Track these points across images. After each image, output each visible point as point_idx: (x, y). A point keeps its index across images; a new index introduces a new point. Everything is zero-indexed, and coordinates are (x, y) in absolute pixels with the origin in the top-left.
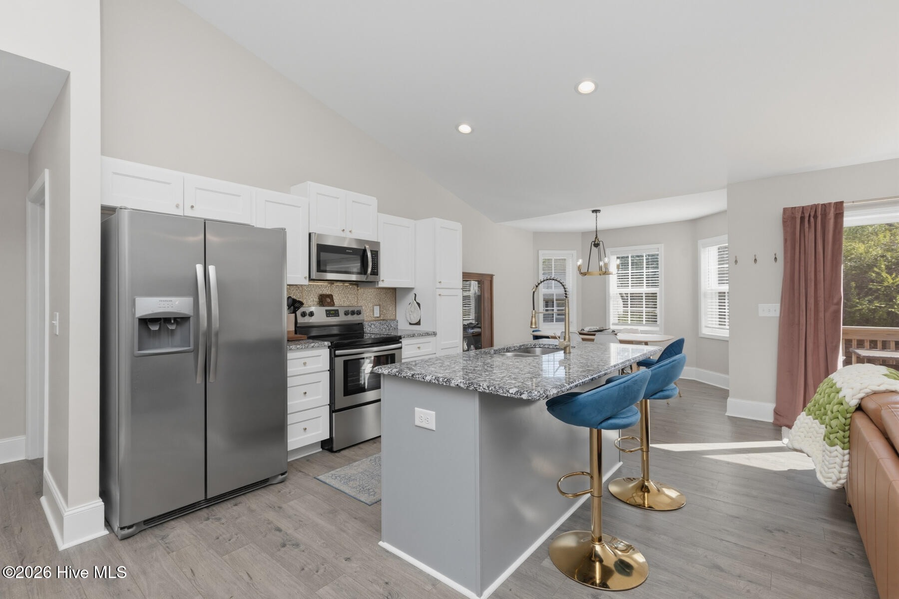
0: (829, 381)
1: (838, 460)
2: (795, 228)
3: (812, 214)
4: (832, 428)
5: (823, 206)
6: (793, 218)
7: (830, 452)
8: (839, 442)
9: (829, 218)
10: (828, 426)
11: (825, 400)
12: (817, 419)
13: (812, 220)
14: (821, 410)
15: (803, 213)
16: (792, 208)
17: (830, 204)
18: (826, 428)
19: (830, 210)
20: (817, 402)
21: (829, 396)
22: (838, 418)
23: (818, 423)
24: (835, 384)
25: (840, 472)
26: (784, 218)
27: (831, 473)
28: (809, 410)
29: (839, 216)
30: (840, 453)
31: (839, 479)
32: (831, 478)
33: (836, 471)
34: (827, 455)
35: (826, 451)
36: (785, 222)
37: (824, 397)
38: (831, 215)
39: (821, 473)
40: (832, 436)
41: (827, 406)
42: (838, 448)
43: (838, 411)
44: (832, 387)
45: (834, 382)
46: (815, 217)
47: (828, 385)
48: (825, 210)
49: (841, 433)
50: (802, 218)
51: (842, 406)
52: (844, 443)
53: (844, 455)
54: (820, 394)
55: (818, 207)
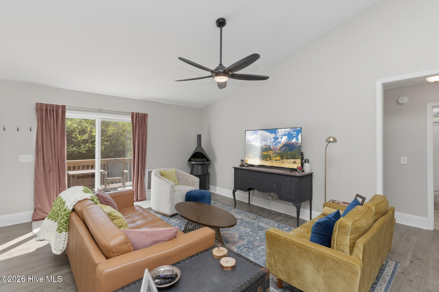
0: (60, 198)
1: (63, 239)
2: (42, 114)
3: (52, 109)
4: (61, 224)
5: (57, 106)
6: (42, 109)
7: (60, 236)
8: (64, 230)
9: (59, 112)
10: (59, 223)
11: (58, 209)
12: (53, 220)
13: (52, 112)
14: (55, 215)
15: (46, 107)
16: (41, 103)
17: (60, 106)
18: (58, 224)
19: (60, 109)
20: (53, 211)
21: (59, 206)
22: (64, 218)
23: (54, 222)
24: (62, 200)
25: (64, 244)
26: (36, 108)
27: (60, 247)
28: (49, 216)
29: (64, 112)
30: (64, 235)
31: (64, 247)
32: (60, 249)
33: (62, 245)
34: (58, 238)
35: (58, 236)
36: (37, 110)
37: (57, 208)
38: (60, 111)
39: (54, 248)
40: (61, 228)
41: (59, 212)
42: (64, 233)
43: (64, 214)
44: (61, 202)
45: (62, 198)
46: (53, 111)
47: (59, 200)
48: (57, 108)
49: (65, 225)
50: (46, 110)
51: (66, 211)
52: (66, 229)
53: (66, 235)
54: (55, 206)
55: (54, 106)
